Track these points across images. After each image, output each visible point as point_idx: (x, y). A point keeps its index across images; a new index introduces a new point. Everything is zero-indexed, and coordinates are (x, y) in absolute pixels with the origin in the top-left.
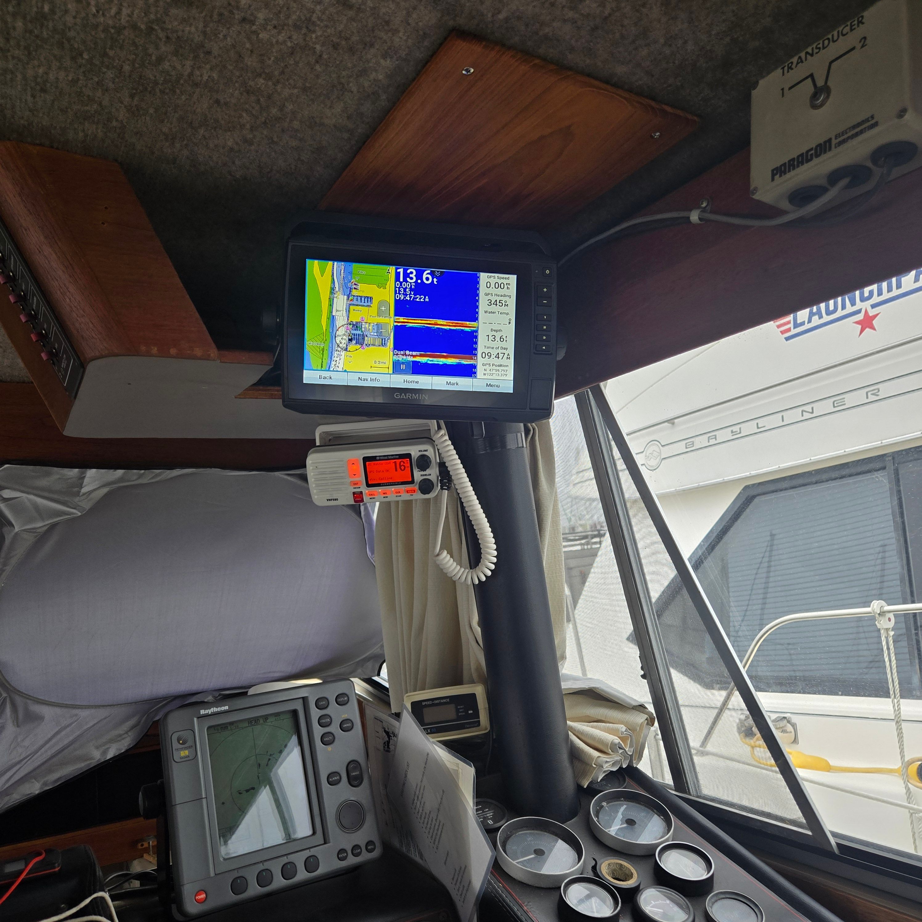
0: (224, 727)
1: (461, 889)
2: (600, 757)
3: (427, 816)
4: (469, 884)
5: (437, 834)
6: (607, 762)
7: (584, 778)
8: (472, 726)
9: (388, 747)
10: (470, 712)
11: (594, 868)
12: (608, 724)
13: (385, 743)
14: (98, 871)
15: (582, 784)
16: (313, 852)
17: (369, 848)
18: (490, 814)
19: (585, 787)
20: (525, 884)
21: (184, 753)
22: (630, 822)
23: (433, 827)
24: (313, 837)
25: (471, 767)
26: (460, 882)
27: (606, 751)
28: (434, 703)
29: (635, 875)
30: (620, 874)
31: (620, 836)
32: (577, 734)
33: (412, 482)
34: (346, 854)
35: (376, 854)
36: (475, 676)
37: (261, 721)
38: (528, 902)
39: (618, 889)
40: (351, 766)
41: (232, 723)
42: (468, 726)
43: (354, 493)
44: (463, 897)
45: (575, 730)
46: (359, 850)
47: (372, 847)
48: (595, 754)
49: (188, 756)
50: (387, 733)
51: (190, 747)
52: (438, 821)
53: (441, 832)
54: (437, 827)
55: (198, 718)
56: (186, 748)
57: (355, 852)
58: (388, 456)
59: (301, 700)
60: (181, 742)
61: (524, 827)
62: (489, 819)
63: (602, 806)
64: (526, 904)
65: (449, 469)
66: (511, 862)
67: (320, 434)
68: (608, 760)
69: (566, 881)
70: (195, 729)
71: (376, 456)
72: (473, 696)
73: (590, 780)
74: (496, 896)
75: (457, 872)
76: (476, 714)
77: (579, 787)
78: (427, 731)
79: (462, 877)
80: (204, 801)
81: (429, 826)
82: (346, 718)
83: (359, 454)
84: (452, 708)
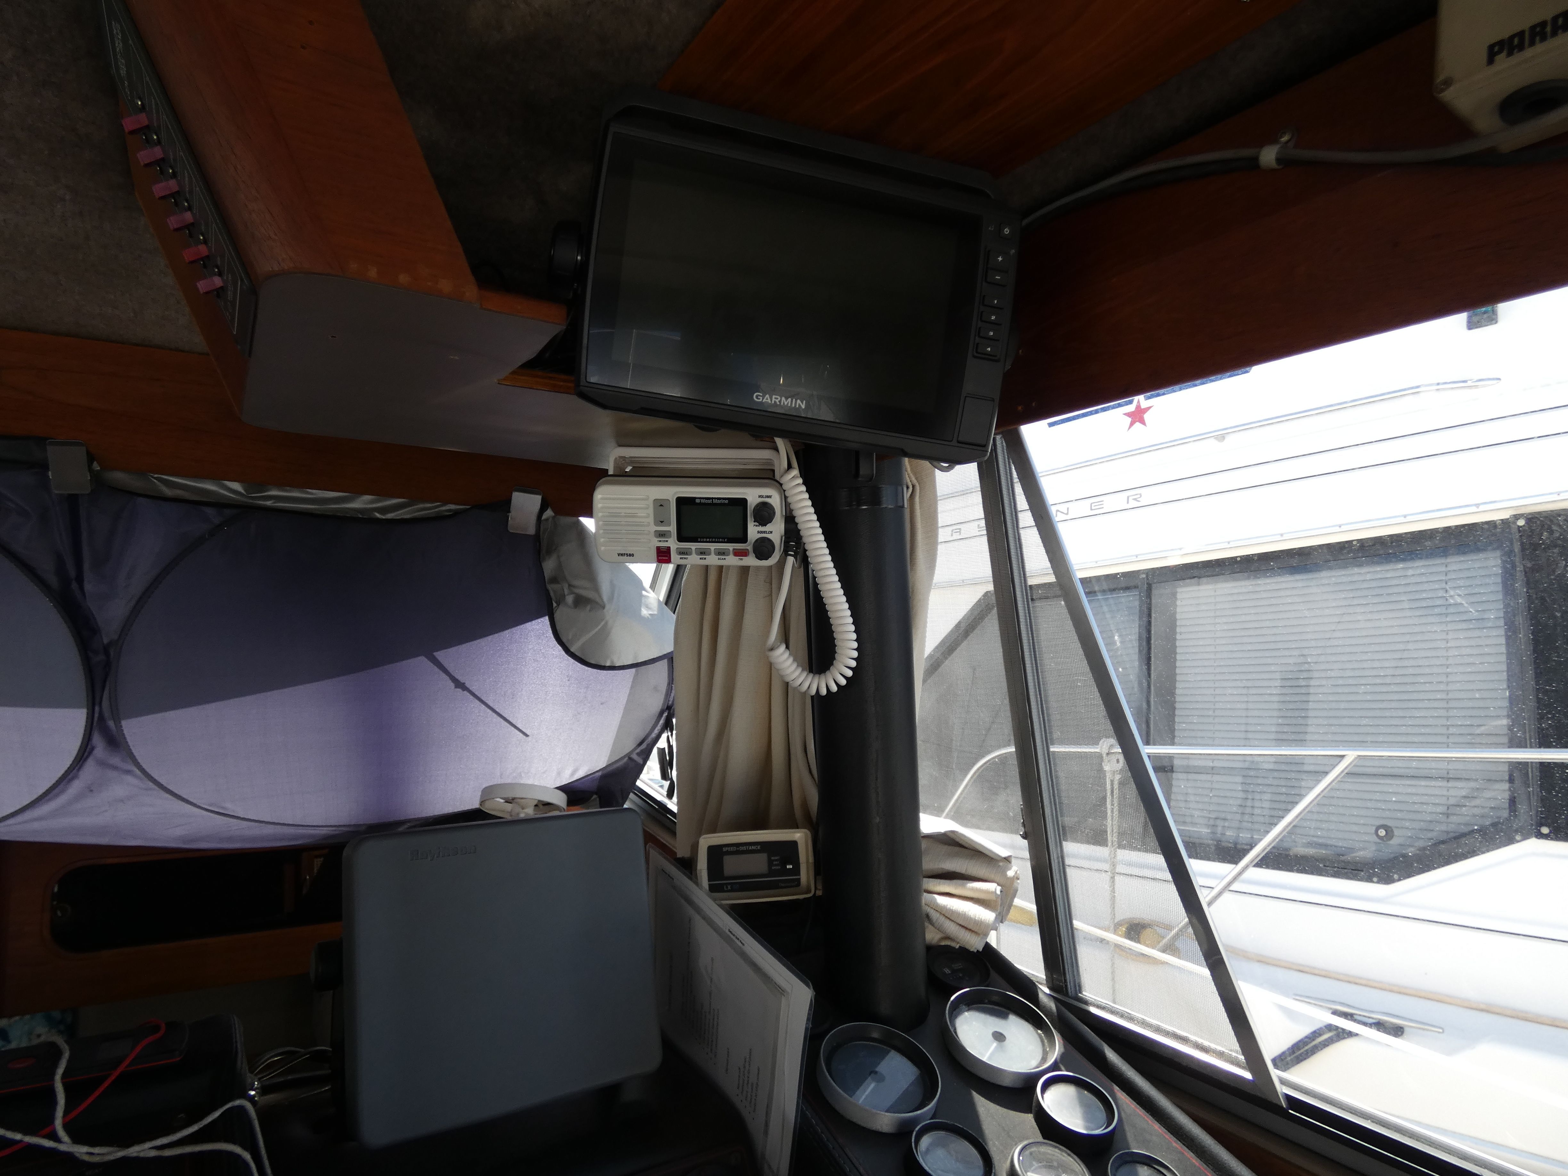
8: (789, 886)
10: (787, 866)
14: (239, 1063)
25: (809, 987)
28: (739, 849)
33: (744, 539)
36: (800, 817)
42: (783, 884)
43: (658, 549)
58: (712, 498)
65: (800, 527)
67: (616, 459)
71: (695, 498)
72: (794, 844)
76: (796, 870)
78: (727, 887)
83: (670, 493)
84: (763, 857)
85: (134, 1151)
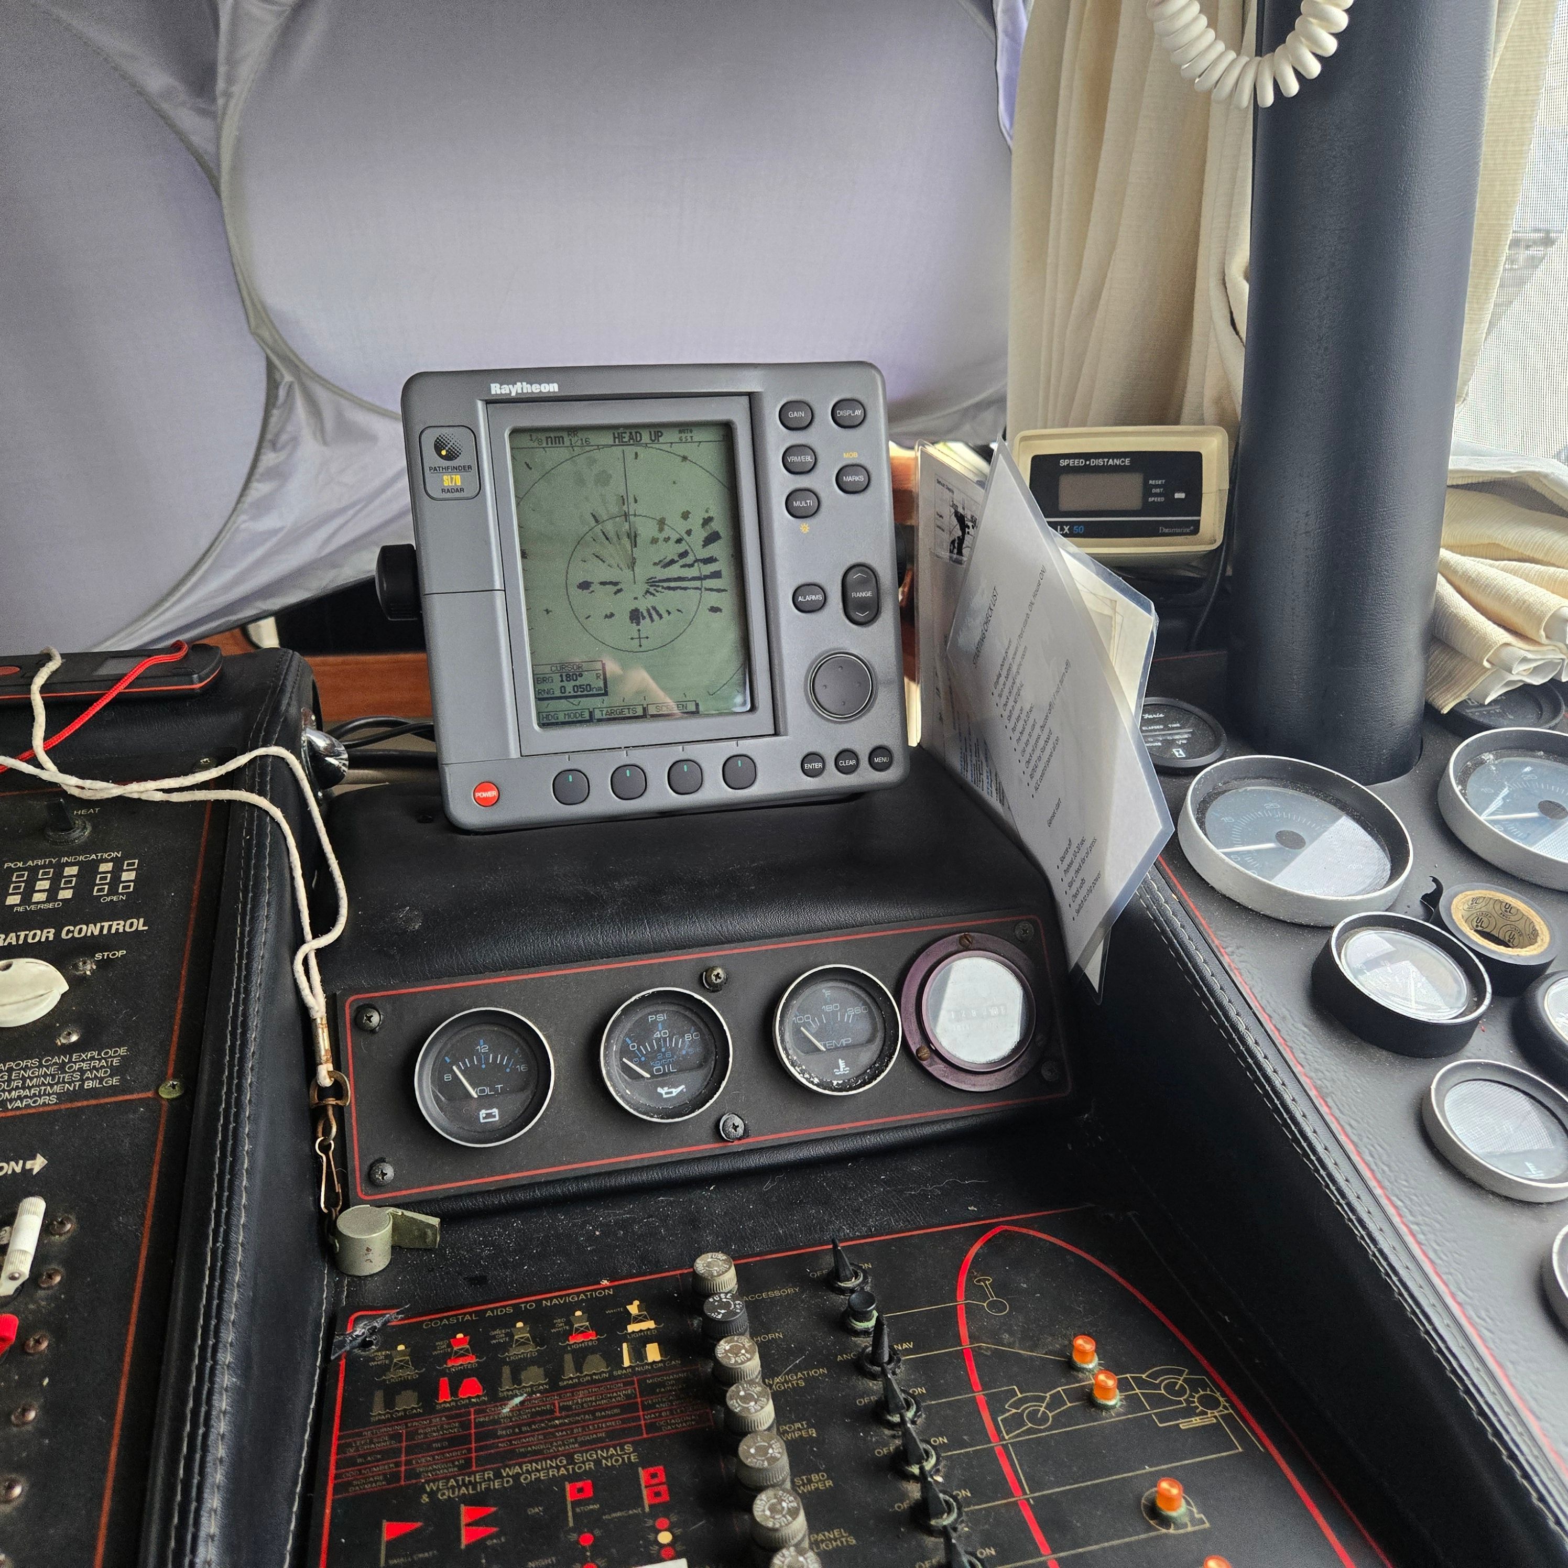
0: (555, 434)
1: (1076, 885)
2: (1507, 644)
3: (1023, 716)
4: (1096, 880)
5: (1039, 758)
6: (1525, 660)
7: (1448, 690)
8: (1178, 530)
9: (960, 553)
10: (1177, 496)
11: (1431, 901)
12: (1552, 569)
13: (953, 542)
15: (1440, 703)
16: (745, 747)
17: (877, 760)
18: (1182, 736)
19: (1445, 711)
20: (1239, 904)
21: (452, 480)
22: (1550, 810)
23: (1032, 741)
24: (750, 716)
25: (1149, 611)
26: (1077, 872)
27: (1530, 633)
28: (1090, 464)
29: (1545, 936)
30: (1500, 925)
31: (1515, 837)
32: (1457, 582)
34: (820, 765)
35: (892, 775)
36: (1209, 411)
37: (646, 438)
38: (1238, 948)
39: (1488, 961)
40: (855, 576)
41: (573, 430)
42: (1166, 531)
44: (1078, 901)
45: (1455, 572)
46: (853, 762)
47: (885, 760)
48: (1499, 635)
49: (462, 490)
50: (961, 518)
51: (466, 468)
52: (1046, 731)
53: (1051, 756)
54: (1041, 743)
55: (488, 402)
56: (456, 469)
57: (842, 763)
59: (745, 400)
60: (444, 453)
61: (1263, 777)
62: (1180, 746)
63: (1482, 762)
64: (1229, 950)
66: (1212, 851)
68: (1530, 656)
69: (1347, 920)
70: (478, 426)
72: (1193, 460)
73: (1464, 697)
74: (1156, 919)
75: (1074, 847)
76: (1194, 504)
77: (1429, 712)
78: (1062, 529)
79: (1083, 860)
80: (499, 598)
81: (1024, 738)
82: (854, 462)
84: (1134, 481)
85: (134, 790)
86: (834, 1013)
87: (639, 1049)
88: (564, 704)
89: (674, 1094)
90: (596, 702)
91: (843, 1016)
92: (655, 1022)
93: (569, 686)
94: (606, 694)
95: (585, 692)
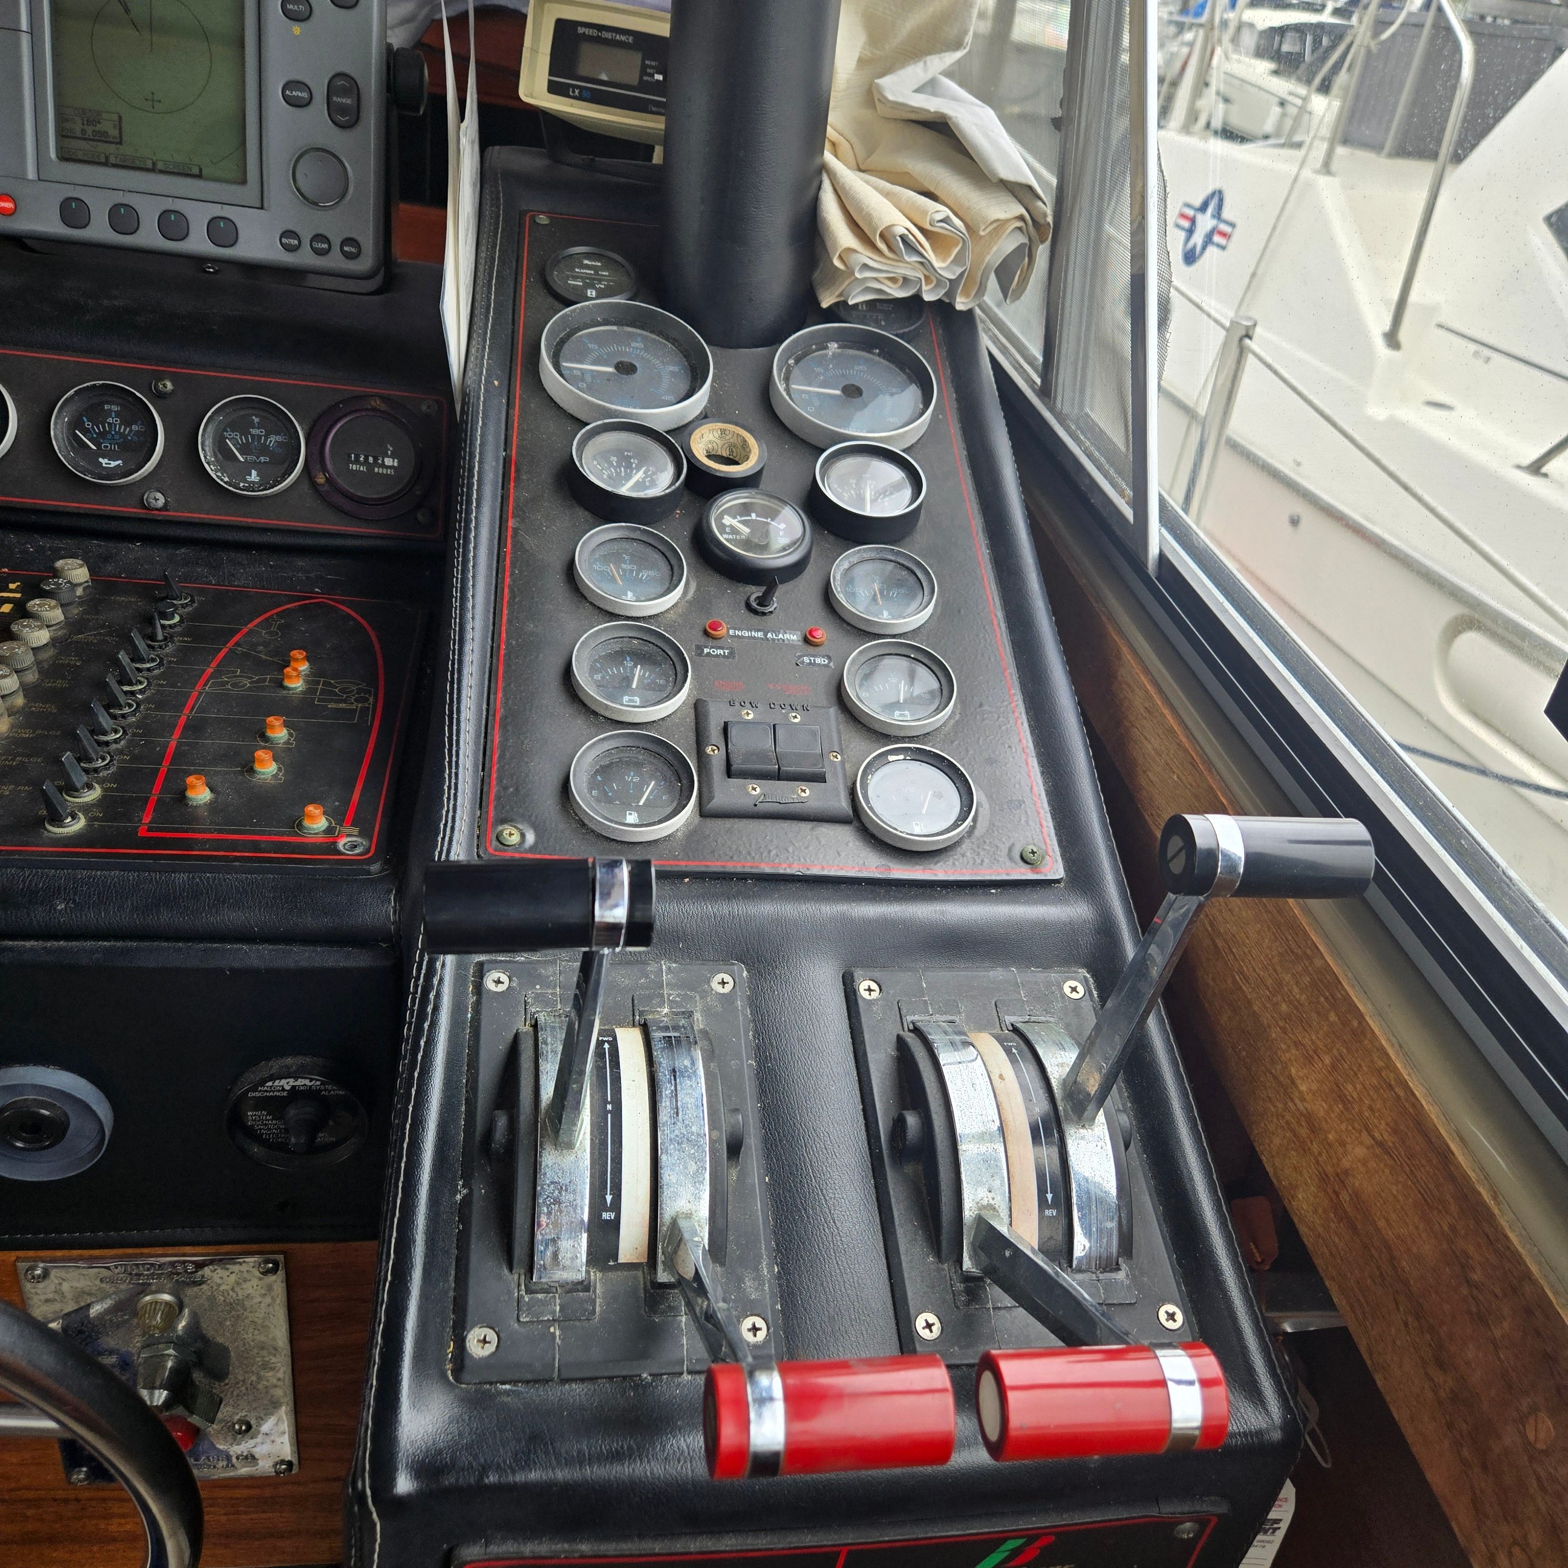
2: (855, 251)
6: (867, 267)
7: (828, 288)
15: (821, 298)
16: (231, 212)
17: (348, 249)
19: (825, 305)
22: (852, 392)
27: (875, 243)
28: (602, 35)
30: (728, 452)
32: (839, 192)
34: (297, 242)
35: (359, 265)
40: (339, 83)
45: (838, 183)
46: (326, 246)
47: (353, 250)
48: (847, 241)
57: (315, 245)
63: (826, 348)
69: (603, 422)
73: (837, 296)
80: (25, 41)
84: (635, 59)
86: (259, 437)
87: (93, 428)
88: (82, 144)
89: (112, 466)
90: (111, 148)
91: (266, 440)
92: (110, 410)
93: (89, 130)
94: (120, 143)
95: (102, 138)
